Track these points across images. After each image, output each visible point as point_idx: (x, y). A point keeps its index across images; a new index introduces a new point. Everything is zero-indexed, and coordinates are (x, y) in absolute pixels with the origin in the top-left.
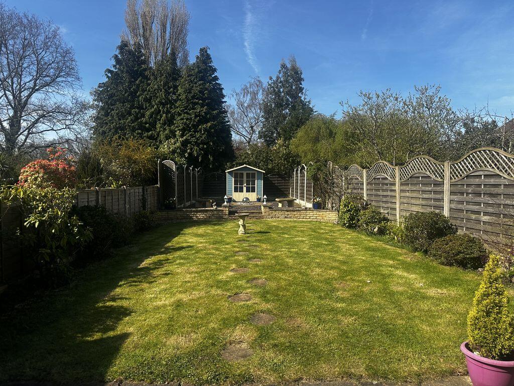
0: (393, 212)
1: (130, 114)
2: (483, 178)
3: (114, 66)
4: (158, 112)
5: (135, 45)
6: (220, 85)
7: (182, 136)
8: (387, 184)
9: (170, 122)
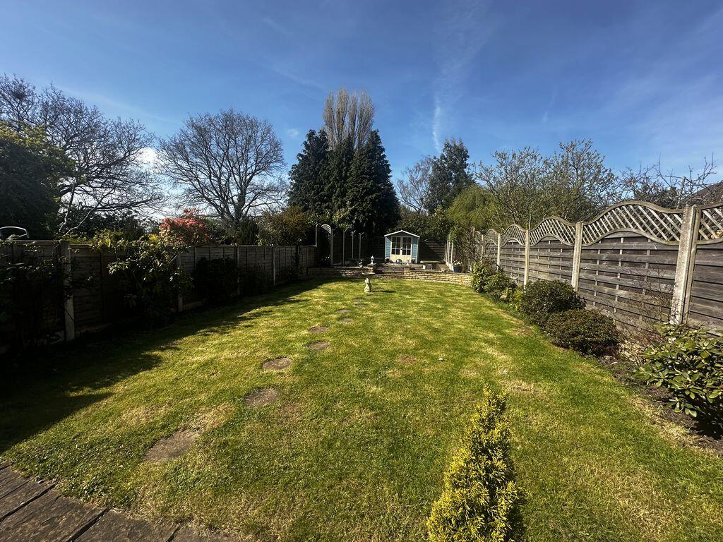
0: (521, 279)
1: (313, 189)
2: (622, 242)
3: (304, 151)
4: (333, 187)
5: (320, 132)
6: (387, 161)
7: (351, 206)
8: (517, 249)
9: (343, 194)
